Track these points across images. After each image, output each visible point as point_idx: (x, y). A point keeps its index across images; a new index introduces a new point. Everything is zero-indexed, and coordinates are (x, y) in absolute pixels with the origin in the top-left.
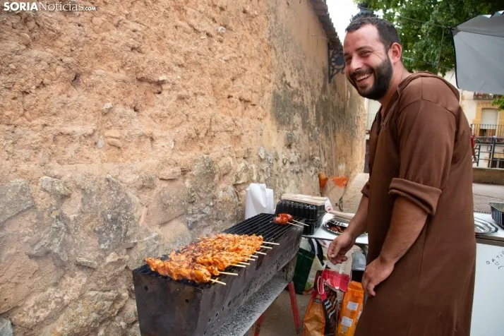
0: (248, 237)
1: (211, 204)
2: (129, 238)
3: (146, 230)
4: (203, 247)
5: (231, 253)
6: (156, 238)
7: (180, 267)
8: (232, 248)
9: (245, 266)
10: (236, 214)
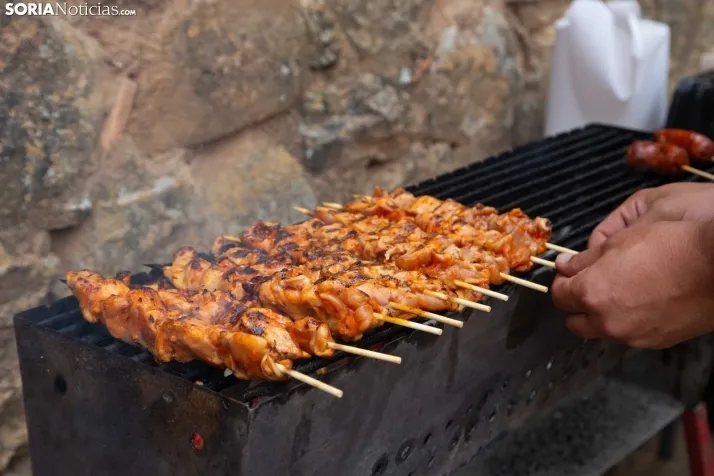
0: (494, 217)
1: (406, 77)
2: (57, 192)
3: (130, 166)
4: (304, 244)
5: (402, 276)
6: (170, 198)
7: (191, 314)
8: (411, 255)
9: (437, 331)
10: (509, 121)
